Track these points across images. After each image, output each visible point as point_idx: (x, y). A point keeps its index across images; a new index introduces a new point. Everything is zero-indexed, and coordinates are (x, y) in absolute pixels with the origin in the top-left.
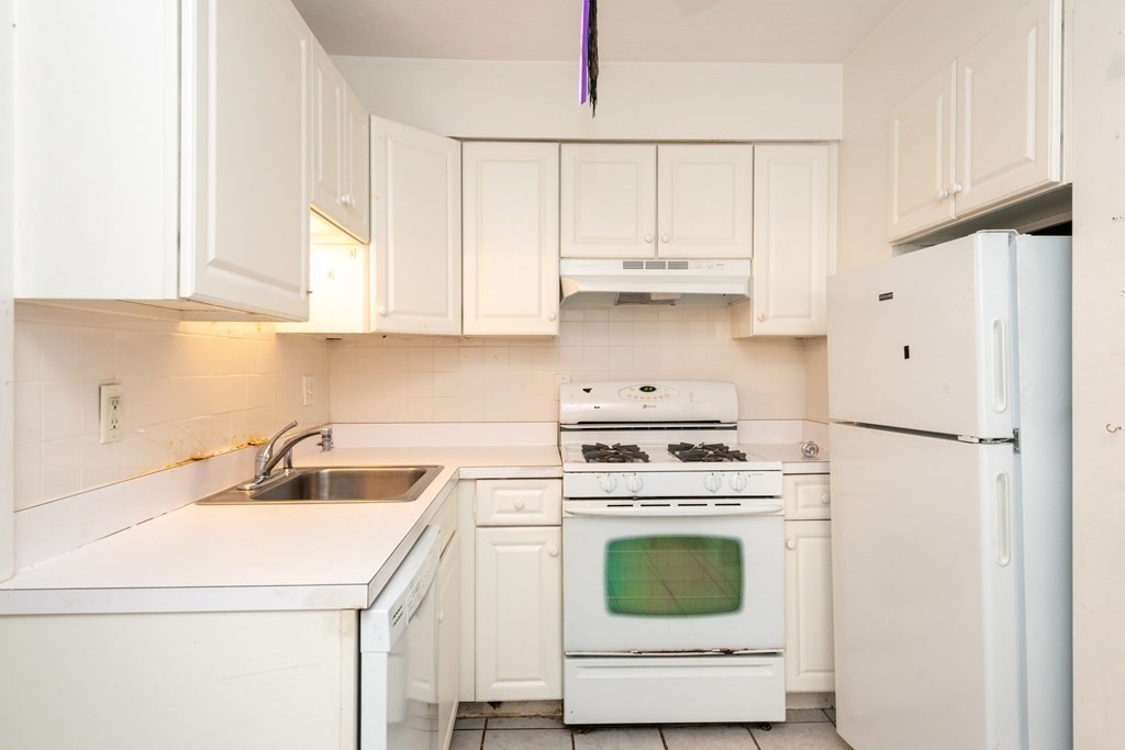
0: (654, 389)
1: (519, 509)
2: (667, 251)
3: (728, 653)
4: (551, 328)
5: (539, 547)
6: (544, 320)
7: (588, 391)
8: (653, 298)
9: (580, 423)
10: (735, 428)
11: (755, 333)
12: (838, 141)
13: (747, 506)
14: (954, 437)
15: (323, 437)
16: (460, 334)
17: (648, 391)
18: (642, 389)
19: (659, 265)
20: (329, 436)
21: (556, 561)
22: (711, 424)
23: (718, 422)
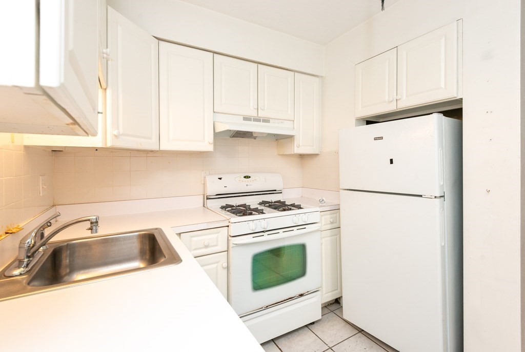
0: (250, 177)
1: (206, 247)
2: (262, 114)
3: (301, 295)
4: (210, 148)
5: (216, 265)
6: (206, 144)
7: (220, 179)
8: (254, 135)
9: (217, 195)
10: (281, 193)
11: (295, 152)
12: (322, 77)
13: (309, 228)
14: (421, 196)
15: (92, 223)
16: (158, 150)
17: (247, 178)
18: (245, 177)
19: (258, 120)
20: (97, 222)
21: (226, 270)
22: (272, 192)
23: (275, 190)
